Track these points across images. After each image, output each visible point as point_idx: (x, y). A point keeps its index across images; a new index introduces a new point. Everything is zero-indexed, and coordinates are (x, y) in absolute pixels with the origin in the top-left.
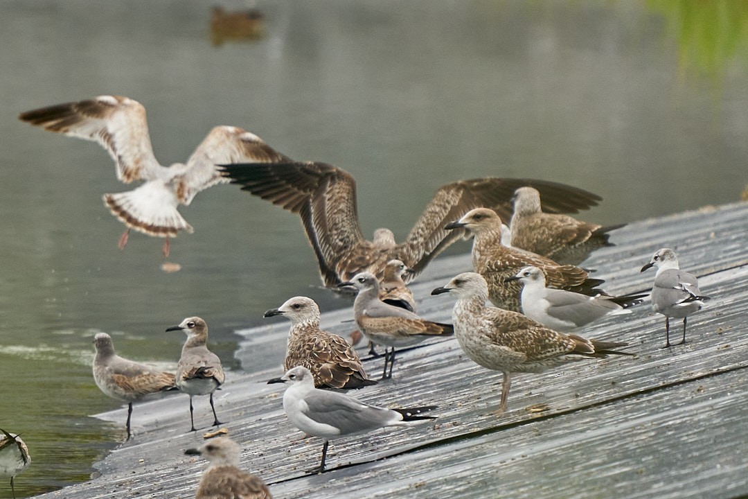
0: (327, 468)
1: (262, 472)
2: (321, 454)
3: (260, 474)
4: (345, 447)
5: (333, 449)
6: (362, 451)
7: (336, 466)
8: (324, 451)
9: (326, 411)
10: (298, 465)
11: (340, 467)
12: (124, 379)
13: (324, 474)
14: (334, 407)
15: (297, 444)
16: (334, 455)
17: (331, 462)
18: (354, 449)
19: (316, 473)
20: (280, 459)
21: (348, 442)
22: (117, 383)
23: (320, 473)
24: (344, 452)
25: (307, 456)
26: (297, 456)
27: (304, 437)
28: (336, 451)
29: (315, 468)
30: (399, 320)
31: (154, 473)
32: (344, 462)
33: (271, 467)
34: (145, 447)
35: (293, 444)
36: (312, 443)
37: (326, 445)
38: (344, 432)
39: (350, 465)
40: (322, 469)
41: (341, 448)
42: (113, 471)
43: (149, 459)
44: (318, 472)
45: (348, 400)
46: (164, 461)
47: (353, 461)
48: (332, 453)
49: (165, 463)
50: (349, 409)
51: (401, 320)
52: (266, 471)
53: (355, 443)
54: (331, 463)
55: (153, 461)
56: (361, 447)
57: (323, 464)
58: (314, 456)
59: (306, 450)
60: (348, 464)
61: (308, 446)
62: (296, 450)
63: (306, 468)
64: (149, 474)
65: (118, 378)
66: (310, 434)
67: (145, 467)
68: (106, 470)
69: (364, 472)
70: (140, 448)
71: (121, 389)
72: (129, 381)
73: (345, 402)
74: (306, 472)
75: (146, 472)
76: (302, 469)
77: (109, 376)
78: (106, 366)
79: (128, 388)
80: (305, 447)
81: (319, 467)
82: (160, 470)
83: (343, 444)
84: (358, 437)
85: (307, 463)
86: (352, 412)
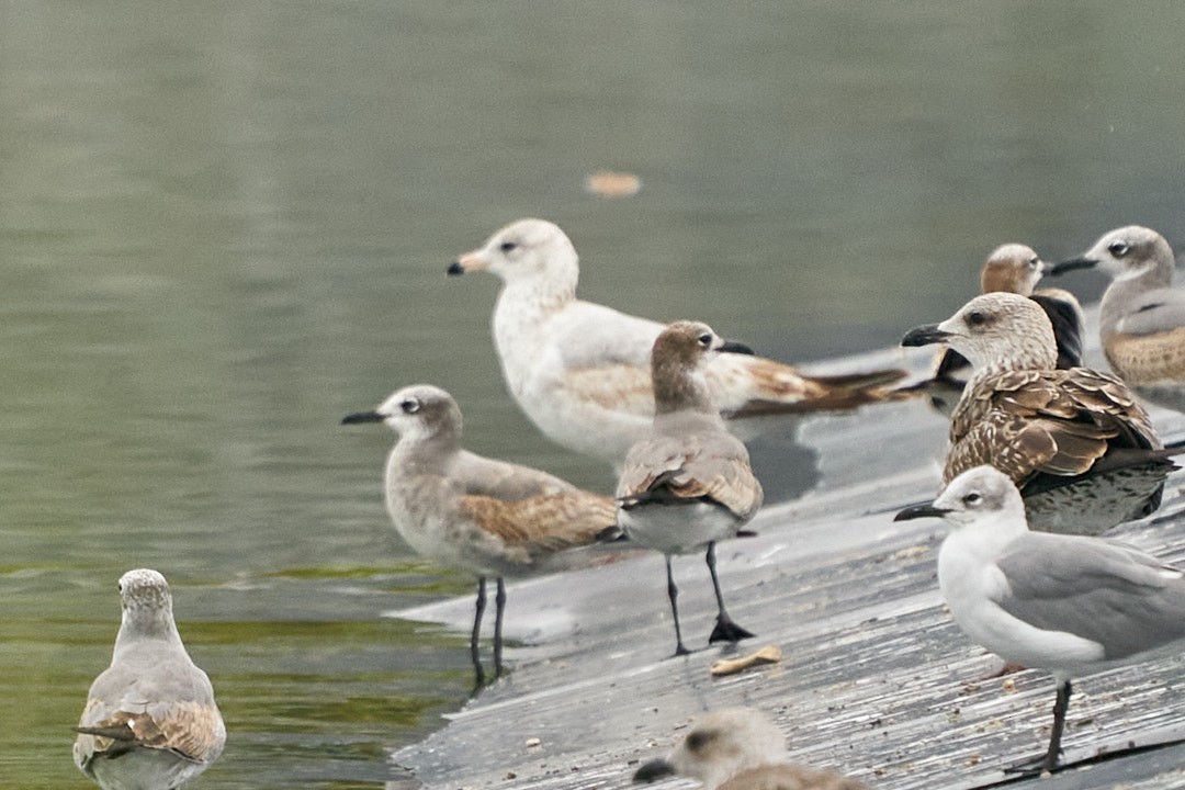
0: (1067, 758)
1: (878, 773)
2: (1050, 719)
3: (874, 778)
4: (1116, 698)
5: (1084, 705)
6: (1167, 710)
7: (1091, 753)
8: (1060, 711)
9: (1064, 595)
10: (985, 752)
11: (1103, 757)
12: (497, 509)
13: (1058, 776)
14: (1084, 581)
15: (978, 689)
16: (1087, 722)
17: (1076, 743)
18: (1146, 705)
19: (1034, 775)
20: (930, 733)
21: (1124, 684)
22: (480, 521)
23: (1046, 774)
24: (1114, 714)
25: (1009, 724)
26: (981, 724)
27: (1000, 670)
28: (1092, 711)
29: (1033, 761)
31: (570, 778)
32: (1114, 743)
33: (904, 761)
34: (542, 701)
35: (968, 691)
36: (1021, 688)
37: (1065, 692)
38: (1116, 650)
39: (1132, 750)
40: (1052, 762)
41: (1105, 701)
42: (453, 773)
43: (554, 737)
44: (1040, 770)
45: (1123, 559)
46: (600, 742)
47: (1141, 739)
48: (1079, 716)
49: (602, 748)
50: (1125, 584)
52: (891, 771)
53: (1146, 685)
54: (1078, 746)
55: (568, 744)
56: (1164, 699)
57: (1055, 749)
58: (1029, 726)
59: (1005, 708)
60: (1126, 746)
61: (1011, 696)
62: (977, 707)
63: (1005, 760)
64: (556, 780)
65: (481, 506)
67: (543, 762)
68: (431, 771)
69: (1172, 769)
70: (527, 704)
71: (495, 537)
72: (513, 514)
73: (1113, 565)
74: (1006, 772)
75: (548, 776)
76: (996, 763)
78: (442, 475)
79: (511, 535)
80: (1001, 700)
81: (1042, 758)
82: (588, 769)
83: (1111, 688)
84: (1154, 668)
85: (1008, 746)
86: (1136, 593)
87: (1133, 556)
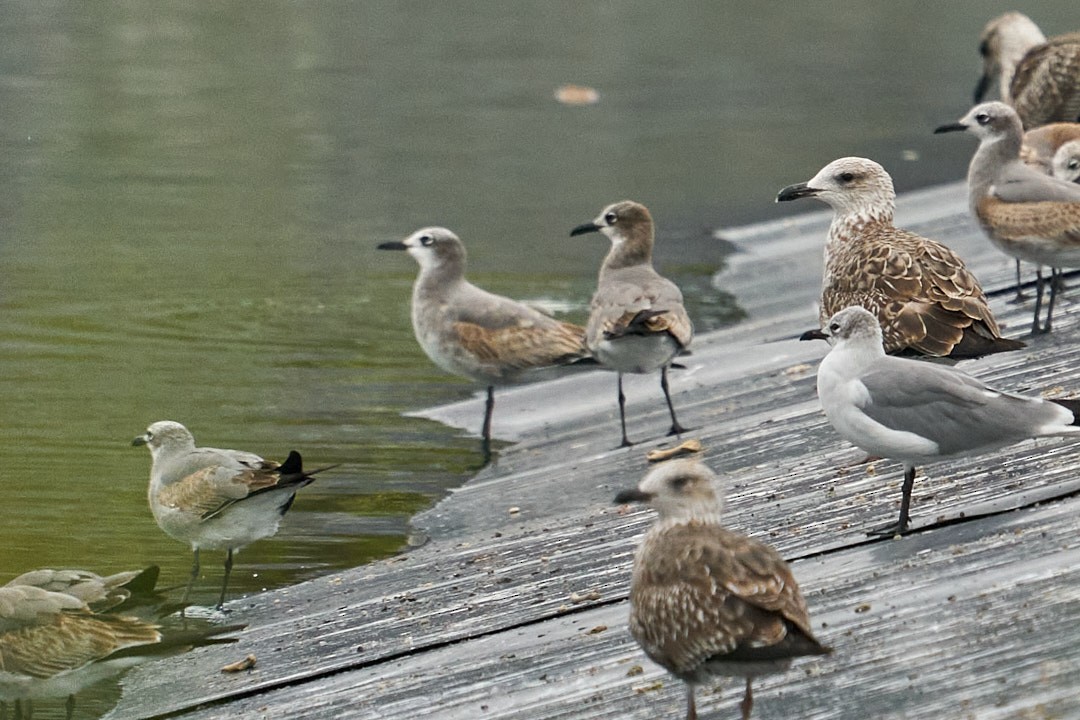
0: (913, 525)
1: (773, 534)
2: (900, 496)
3: (769, 538)
4: (951, 480)
5: (927, 485)
6: (989, 489)
7: (932, 521)
8: (907, 489)
9: (909, 404)
10: (852, 520)
11: (941, 524)
12: (479, 334)
13: (907, 538)
14: (926, 395)
15: (848, 473)
16: (930, 498)
17: (921, 513)
18: (972, 485)
19: (890, 537)
20: (811, 506)
21: (956, 470)
23: (898, 537)
24: (949, 491)
25: (871, 499)
26: (850, 499)
27: (864, 459)
28: (933, 490)
29: (888, 526)
30: (1067, 208)
31: (541, 537)
32: (949, 513)
33: (792, 526)
34: (522, 480)
35: (840, 474)
36: (880, 472)
37: (911, 476)
38: (949, 449)
39: (963, 519)
40: (902, 527)
41: (944, 482)
42: (455, 533)
43: (530, 507)
44: (893, 534)
45: (956, 381)
46: (564, 510)
47: (970, 510)
48: (923, 493)
49: (564, 515)
50: (957, 399)
51: (1071, 208)
52: (782, 534)
53: (974, 471)
54: (922, 516)
55: (540, 511)
56: (987, 480)
57: (905, 518)
58: (886, 500)
59: (868, 487)
60: (958, 516)
61: (872, 478)
62: (846, 486)
63: (867, 525)
64: (531, 538)
65: (468, 331)
66: (877, 453)
67: (521, 524)
68: (438, 531)
69: (993, 534)
70: (511, 482)
71: (472, 356)
72: (489, 338)
73: (949, 385)
74: (869, 535)
75: (525, 535)
76: (861, 528)
77: (448, 325)
78: (442, 302)
79: (485, 353)
80: (865, 481)
81: (895, 524)
82: (556, 530)
83: (947, 473)
84: (979, 459)
85: (870, 516)
86: (965, 406)
87: (963, 378)
